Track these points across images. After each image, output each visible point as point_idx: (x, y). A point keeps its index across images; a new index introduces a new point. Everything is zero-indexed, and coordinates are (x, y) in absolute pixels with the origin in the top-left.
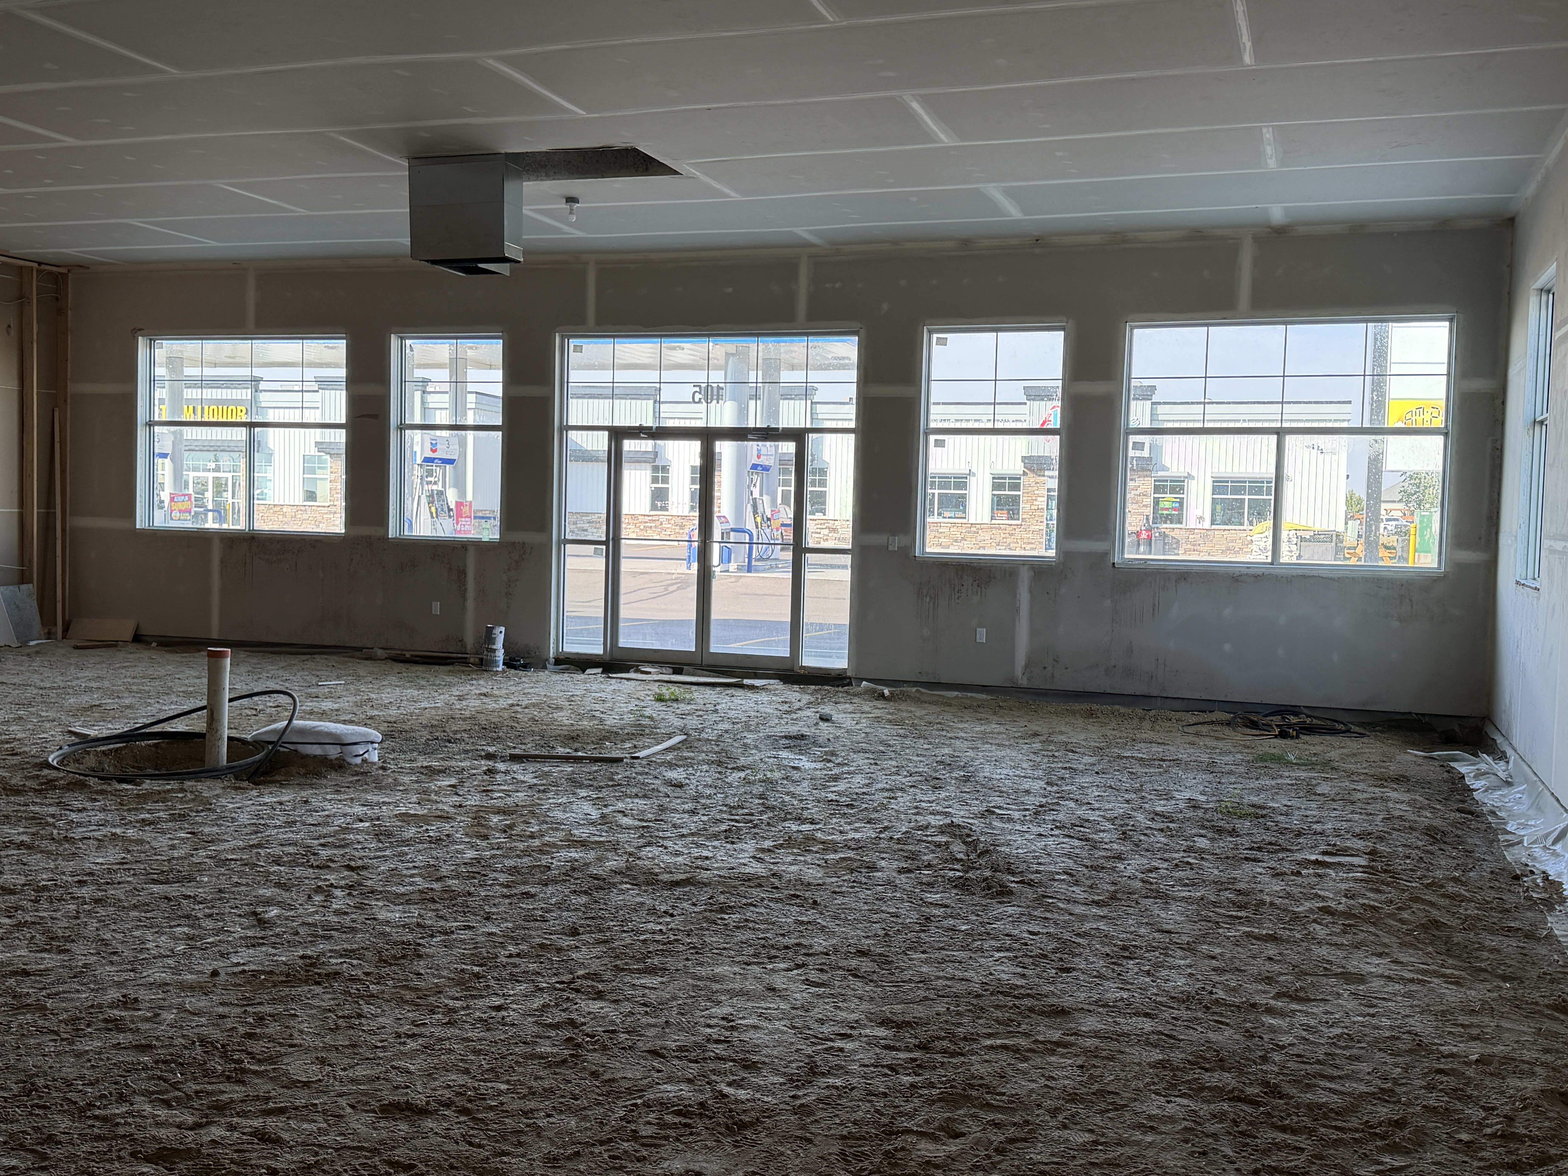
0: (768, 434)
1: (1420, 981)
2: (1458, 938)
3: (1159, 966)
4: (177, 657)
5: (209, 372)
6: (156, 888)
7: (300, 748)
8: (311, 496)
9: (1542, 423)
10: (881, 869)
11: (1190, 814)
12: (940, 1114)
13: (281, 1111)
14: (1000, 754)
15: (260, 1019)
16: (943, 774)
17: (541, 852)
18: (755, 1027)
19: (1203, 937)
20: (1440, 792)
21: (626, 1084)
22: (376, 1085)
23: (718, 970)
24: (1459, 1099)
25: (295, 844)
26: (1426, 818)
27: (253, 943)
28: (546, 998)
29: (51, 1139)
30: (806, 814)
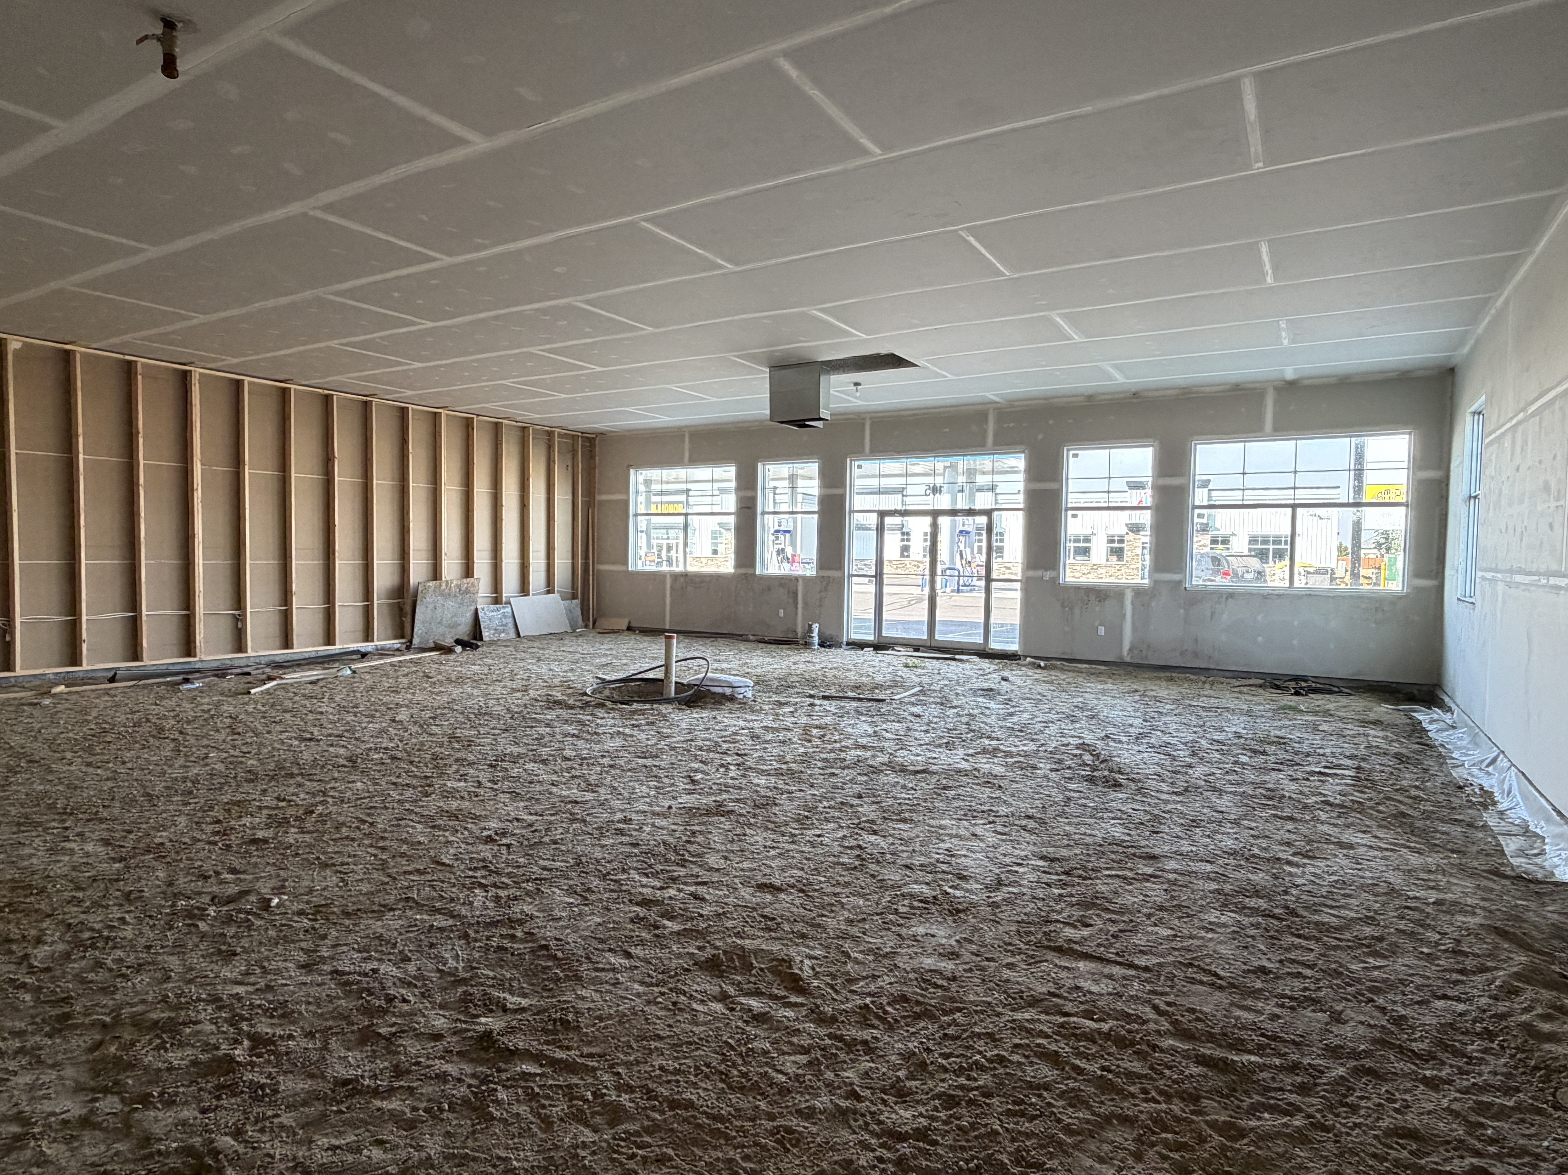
0: (970, 512)
1: (1392, 850)
2: (1419, 824)
3: (1215, 832)
4: (648, 638)
5: (666, 487)
6: (640, 761)
7: (711, 689)
8: (715, 552)
9: (1475, 497)
10: (1040, 769)
11: (1236, 741)
12: (1077, 913)
13: (704, 883)
14: (1114, 702)
15: (694, 833)
16: (1078, 713)
17: (841, 751)
18: (965, 856)
19: (1245, 817)
20: (1405, 732)
21: (891, 883)
22: (754, 873)
23: (943, 822)
24: (1421, 926)
25: (709, 740)
26: (1395, 748)
27: (690, 792)
28: (845, 832)
29: (589, 890)
30: (993, 735)
